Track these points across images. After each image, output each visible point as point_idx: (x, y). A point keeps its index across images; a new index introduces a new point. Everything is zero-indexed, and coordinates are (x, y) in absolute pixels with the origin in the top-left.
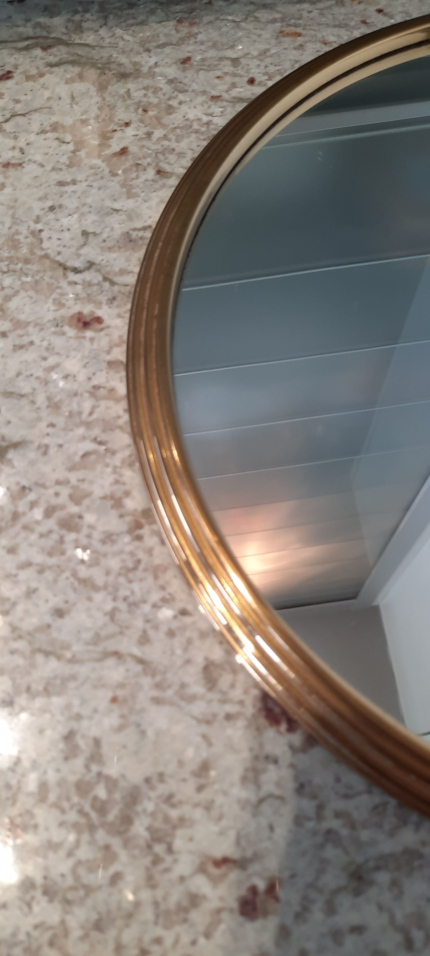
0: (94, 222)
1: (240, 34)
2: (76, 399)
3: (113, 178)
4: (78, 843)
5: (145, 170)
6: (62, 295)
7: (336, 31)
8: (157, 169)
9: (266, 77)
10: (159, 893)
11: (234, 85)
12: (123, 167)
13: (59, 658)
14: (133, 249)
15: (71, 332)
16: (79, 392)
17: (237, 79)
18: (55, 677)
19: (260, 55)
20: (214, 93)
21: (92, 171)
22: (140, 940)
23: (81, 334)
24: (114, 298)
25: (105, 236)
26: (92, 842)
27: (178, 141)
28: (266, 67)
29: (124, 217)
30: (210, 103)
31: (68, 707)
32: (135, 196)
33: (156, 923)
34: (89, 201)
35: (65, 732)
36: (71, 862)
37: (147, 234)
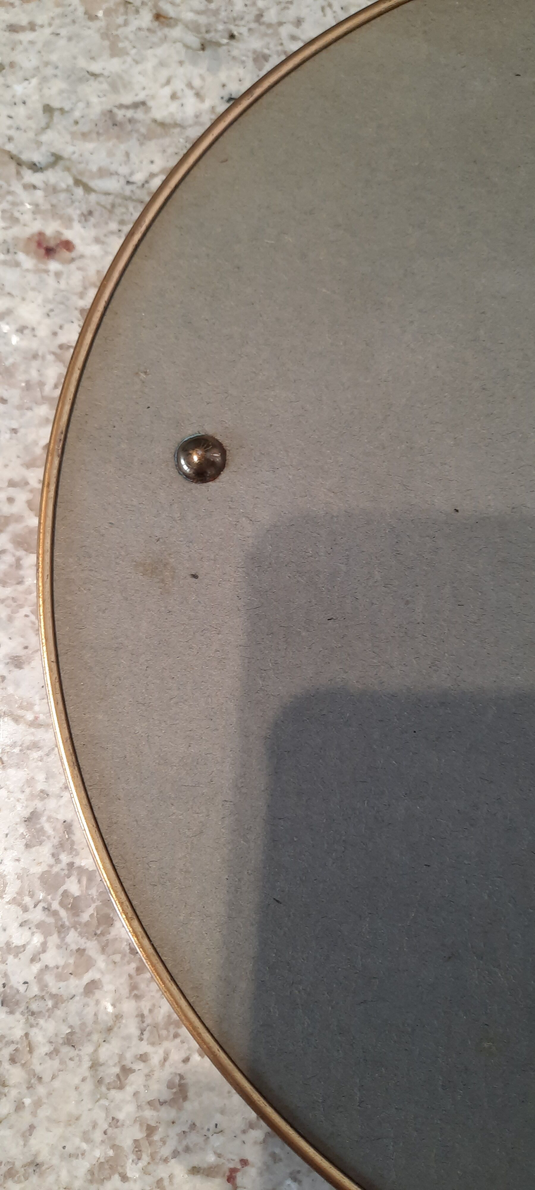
0: (61, 92)
2: (35, 364)
3: (90, 23)
4: (44, 947)
5: (137, 11)
6: (14, 204)
8: (154, 12)
10: (145, 1005)
12: (105, 6)
13: (17, 720)
14: (118, 137)
15: (27, 261)
16: (40, 354)
18: (13, 745)
21: (59, 10)
22: (121, 1056)
23: (42, 266)
24: (90, 213)
25: (77, 114)
26: (62, 946)
29: (105, 86)
31: (30, 782)
32: (123, 53)
33: (141, 1038)
34: (54, 58)
35: (26, 813)
36: (36, 968)
37: (139, 115)
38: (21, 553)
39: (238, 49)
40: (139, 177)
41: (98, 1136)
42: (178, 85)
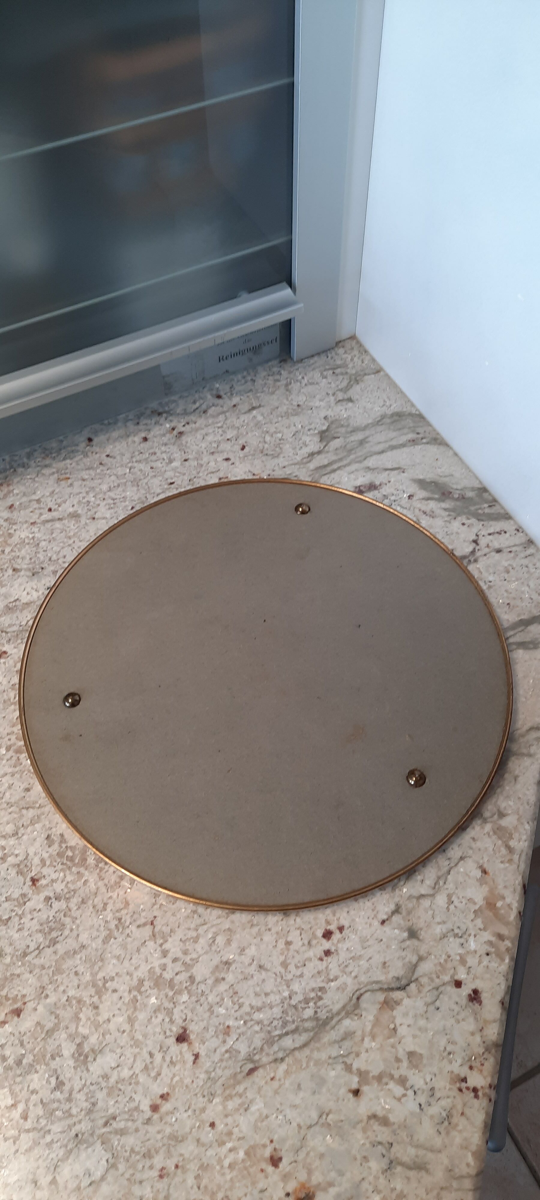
1: (37, 485)
2: (5, 694)
4: (65, 875)
5: (6, 570)
7: (87, 472)
8: (12, 569)
9: (57, 506)
10: (106, 881)
11: (41, 514)
13: (33, 808)
16: (7, 690)
17: (42, 511)
18: (34, 816)
19: (50, 494)
20: (32, 521)
24: (10, 640)
26: (71, 873)
27: (19, 550)
28: (55, 500)
30: (31, 527)
32: (6, 585)
33: (108, 891)
35: (46, 837)
36: (64, 883)
37: (18, 603)
38: (18, 755)
39: (45, 572)
40: (24, 623)
41: (102, 928)
42: (28, 589)
